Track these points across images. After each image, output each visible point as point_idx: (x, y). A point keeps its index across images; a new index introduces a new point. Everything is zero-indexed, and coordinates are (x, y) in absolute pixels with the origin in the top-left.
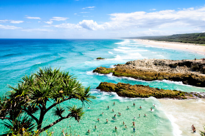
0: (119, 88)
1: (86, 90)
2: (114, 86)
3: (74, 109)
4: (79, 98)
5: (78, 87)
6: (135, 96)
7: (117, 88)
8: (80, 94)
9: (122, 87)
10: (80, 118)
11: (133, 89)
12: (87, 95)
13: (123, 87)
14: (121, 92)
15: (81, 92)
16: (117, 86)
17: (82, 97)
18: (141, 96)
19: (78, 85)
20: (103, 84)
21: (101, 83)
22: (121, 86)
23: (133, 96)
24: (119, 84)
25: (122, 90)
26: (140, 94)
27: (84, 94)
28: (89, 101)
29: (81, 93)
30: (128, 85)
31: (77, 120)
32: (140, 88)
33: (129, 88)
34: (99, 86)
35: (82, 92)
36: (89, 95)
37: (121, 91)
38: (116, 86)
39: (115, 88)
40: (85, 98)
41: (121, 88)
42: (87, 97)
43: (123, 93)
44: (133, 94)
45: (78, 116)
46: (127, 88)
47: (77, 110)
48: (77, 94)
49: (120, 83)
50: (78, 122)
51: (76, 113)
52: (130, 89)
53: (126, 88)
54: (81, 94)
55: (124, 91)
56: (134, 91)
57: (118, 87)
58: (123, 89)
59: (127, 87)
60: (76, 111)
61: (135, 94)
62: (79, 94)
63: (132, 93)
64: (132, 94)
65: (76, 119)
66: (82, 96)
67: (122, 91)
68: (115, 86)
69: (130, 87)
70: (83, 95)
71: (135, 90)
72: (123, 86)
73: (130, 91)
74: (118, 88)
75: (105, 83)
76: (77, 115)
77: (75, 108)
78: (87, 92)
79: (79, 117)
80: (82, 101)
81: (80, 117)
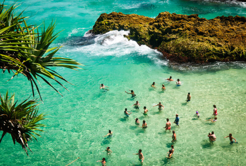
0: (164, 33)
1: (40, 38)
2: (147, 25)
3: (6, 107)
4: (17, 68)
5: (12, 29)
6: (215, 54)
7: (156, 31)
8: (19, 55)
9: (172, 27)
10: (28, 136)
11: (209, 31)
12: (45, 56)
13: (177, 27)
14: (170, 45)
15: (23, 46)
16: (156, 26)
17: (28, 64)
18: (235, 53)
19: (10, 22)
20: (110, 19)
21: (101, 19)
22: (170, 23)
23: (210, 55)
24: (161, 19)
25: (173, 39)
26: (232, 48)
27: (35, 53)
28: (53, 76)
29: (23, 49)
30: (193, 19)
31: (20, 141)
32: (234, 27)
33: (197, 31)
34: (94, 27)
35: (27, 45)
36: (51, 55)
37: (170, 40)
38: (151, 27)
39: (150, 33)
40: (39, 66)
41: (169, 31)
42: (47, 64)
43: (178, 49)
44: (211, 48)
45: (20, 129)
46: (189, 29)
47: (17, 109)
48: (9, 52)
49: (165, 15)
50: (23, 146)
51: (13, 120)
52: (201, 34)
53: (187, 31)
54: (23, 54)
55: (180, 40)
56: (212, 39)
57: (158, 27)
58: (175, 33)
59: (188, 26)
60: (12, 112)
61: (217, 49)
62: (17, 53)
63: (206, 45)
64: (208, 51)
65: (16, 138)
66: (28, 59)
67: (171, 42)
68: (151, 24)
69: (198, 28)
70: (32, 58)
71: (216, 35)
72: (176, 23)
73: (199, 41)
74: (160, 32)
75: (114, 16)
76: (16, 125)
77: (8, 104)
78: (43, 45)
79: (24, 131)
80: (29, 77)
81: (27, 130)
